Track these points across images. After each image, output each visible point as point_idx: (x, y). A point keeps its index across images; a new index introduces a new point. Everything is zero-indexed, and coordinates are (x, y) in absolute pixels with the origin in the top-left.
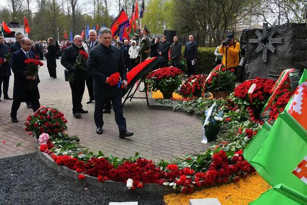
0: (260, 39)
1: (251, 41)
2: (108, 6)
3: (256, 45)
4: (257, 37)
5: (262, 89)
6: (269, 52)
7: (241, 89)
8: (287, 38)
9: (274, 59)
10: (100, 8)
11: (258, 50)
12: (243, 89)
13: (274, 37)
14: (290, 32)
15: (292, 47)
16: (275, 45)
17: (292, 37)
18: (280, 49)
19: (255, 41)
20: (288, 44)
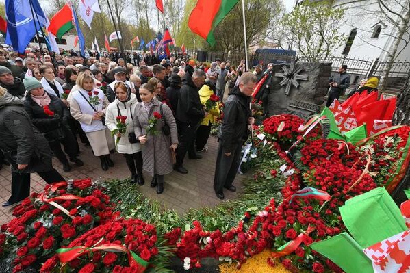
0: (285, 74)
1: (277, 74)
2: (149, 19)
3: (281, 79)
4: (283, 72)
5: (290, 128)
6: (292, 86)
7: (271, 126)
8: (313, 76)
9: (296, 92)
10: (142, 21)
11: (282, 83)
12: (273, 125)
13: (299, 74)
14: (317, 71)
15: (316, 86)
16: (299, 81)
17: (318, 77)
18: (304, 85)
19: (281, 75)
20: (312, 81)
